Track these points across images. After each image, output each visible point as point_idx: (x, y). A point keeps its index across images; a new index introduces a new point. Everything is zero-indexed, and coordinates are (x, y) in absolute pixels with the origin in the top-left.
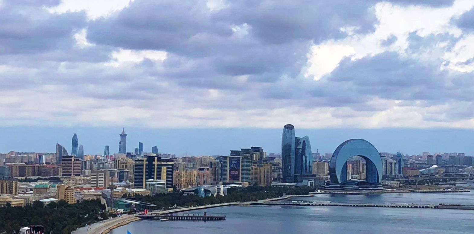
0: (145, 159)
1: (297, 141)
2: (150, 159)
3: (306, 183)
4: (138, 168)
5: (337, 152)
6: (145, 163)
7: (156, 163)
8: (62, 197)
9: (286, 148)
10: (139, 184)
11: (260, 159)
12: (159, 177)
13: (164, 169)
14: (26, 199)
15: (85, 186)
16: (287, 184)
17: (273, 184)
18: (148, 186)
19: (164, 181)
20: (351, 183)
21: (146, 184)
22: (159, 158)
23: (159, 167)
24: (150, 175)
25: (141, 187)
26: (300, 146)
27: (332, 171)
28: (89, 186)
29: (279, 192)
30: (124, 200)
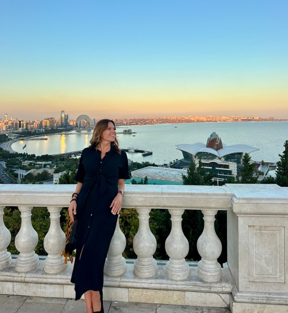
0: (18, 122)
1: (65, 116)
4: (16, 124)
7: (22, 123)
11: (53, 121)
12: (23, 127)
13: (25, 125)
16: (63, 128)
17: (58, 128)
24: (20, 127)
25: (18, 130)
29: (61, 131)
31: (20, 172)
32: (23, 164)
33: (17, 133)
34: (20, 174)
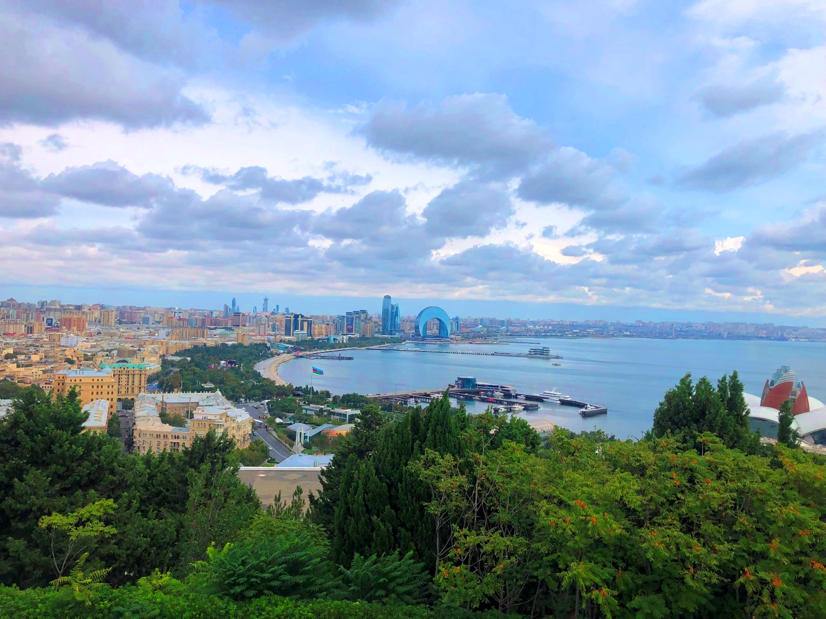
0: (292, 316)
1: (393, 307)
2: (296, 316)
3: (397, 335)
4: (288, 322)
5: (420, 314)
6: (292, 319)
7: (300, 319)
8: (240, 341)
9: (385, 311)
10: (288, 333)
11: (366, 318)
12: (302, 329)
13: (305, 324)
14: (216, 342)
15: (251, 334)
16: (386, 336)
17: (376, 335)
18: (295, 335)
19: (305, 331)
20: (429, 336)
21: (293, 334)
22: (302, 316)
23: (302, 321)
24: (296, 328)
25: (290, 335)
26: (395, 310)
27: (417, 328)
28: (253, 334)
29: (383, 341)
30: (283, 344)
31: (301, 430)
32: (304, 411)
33: (290, 342)
34: (301, 433)
